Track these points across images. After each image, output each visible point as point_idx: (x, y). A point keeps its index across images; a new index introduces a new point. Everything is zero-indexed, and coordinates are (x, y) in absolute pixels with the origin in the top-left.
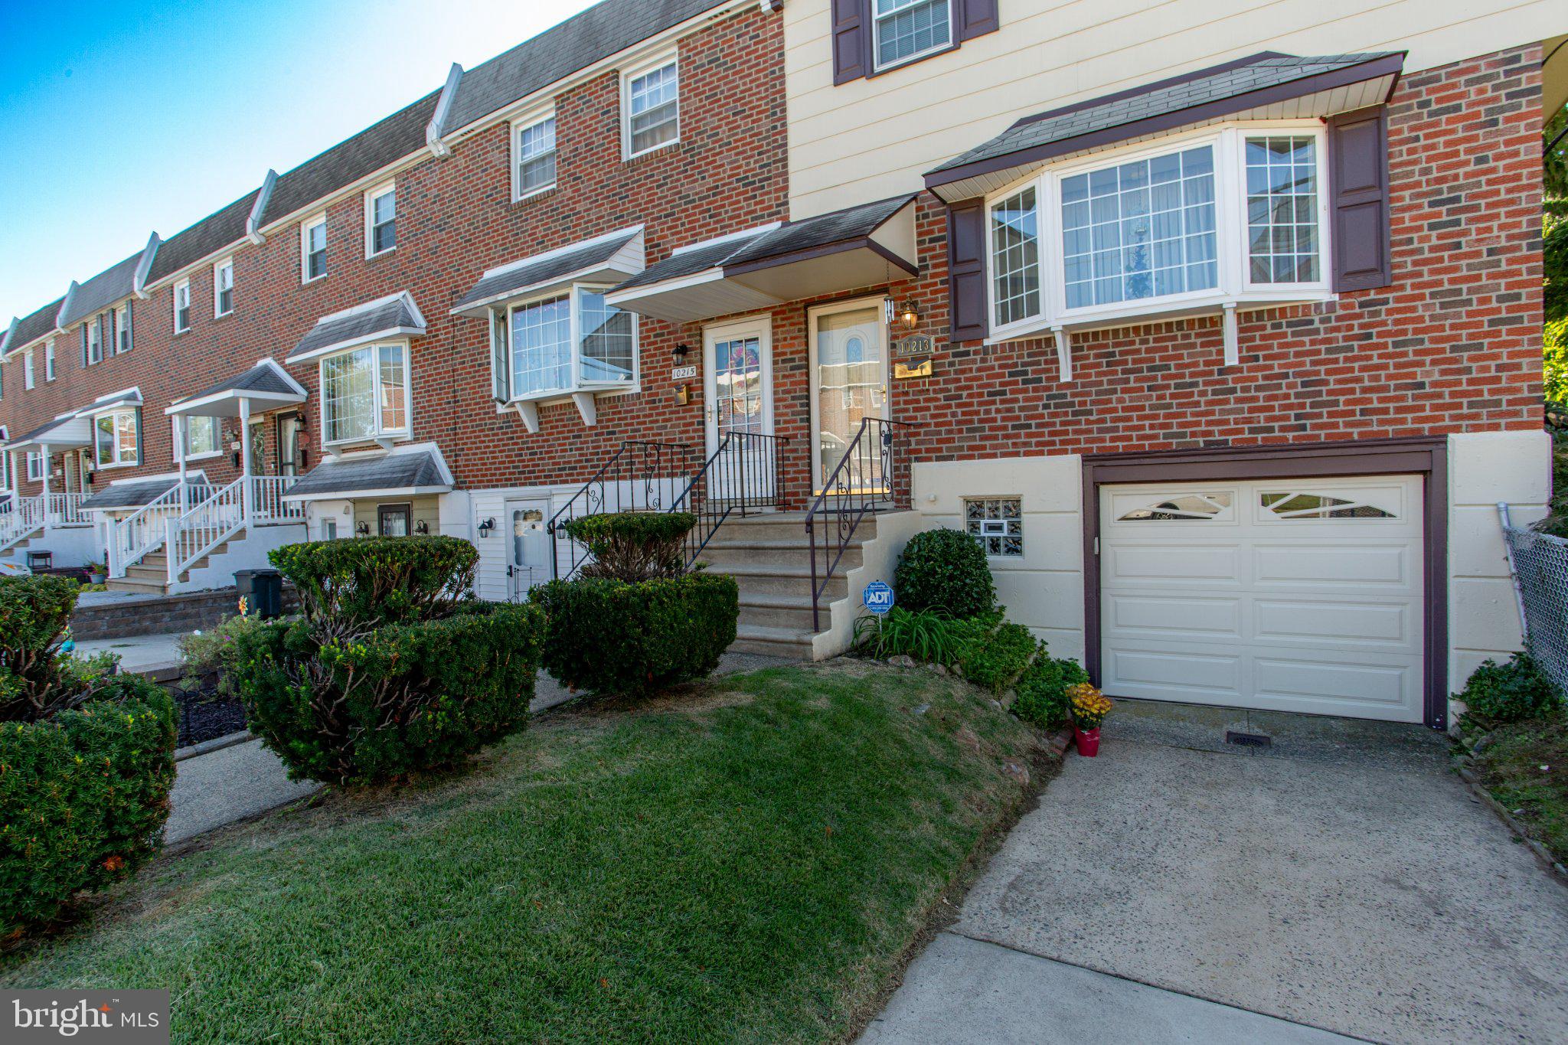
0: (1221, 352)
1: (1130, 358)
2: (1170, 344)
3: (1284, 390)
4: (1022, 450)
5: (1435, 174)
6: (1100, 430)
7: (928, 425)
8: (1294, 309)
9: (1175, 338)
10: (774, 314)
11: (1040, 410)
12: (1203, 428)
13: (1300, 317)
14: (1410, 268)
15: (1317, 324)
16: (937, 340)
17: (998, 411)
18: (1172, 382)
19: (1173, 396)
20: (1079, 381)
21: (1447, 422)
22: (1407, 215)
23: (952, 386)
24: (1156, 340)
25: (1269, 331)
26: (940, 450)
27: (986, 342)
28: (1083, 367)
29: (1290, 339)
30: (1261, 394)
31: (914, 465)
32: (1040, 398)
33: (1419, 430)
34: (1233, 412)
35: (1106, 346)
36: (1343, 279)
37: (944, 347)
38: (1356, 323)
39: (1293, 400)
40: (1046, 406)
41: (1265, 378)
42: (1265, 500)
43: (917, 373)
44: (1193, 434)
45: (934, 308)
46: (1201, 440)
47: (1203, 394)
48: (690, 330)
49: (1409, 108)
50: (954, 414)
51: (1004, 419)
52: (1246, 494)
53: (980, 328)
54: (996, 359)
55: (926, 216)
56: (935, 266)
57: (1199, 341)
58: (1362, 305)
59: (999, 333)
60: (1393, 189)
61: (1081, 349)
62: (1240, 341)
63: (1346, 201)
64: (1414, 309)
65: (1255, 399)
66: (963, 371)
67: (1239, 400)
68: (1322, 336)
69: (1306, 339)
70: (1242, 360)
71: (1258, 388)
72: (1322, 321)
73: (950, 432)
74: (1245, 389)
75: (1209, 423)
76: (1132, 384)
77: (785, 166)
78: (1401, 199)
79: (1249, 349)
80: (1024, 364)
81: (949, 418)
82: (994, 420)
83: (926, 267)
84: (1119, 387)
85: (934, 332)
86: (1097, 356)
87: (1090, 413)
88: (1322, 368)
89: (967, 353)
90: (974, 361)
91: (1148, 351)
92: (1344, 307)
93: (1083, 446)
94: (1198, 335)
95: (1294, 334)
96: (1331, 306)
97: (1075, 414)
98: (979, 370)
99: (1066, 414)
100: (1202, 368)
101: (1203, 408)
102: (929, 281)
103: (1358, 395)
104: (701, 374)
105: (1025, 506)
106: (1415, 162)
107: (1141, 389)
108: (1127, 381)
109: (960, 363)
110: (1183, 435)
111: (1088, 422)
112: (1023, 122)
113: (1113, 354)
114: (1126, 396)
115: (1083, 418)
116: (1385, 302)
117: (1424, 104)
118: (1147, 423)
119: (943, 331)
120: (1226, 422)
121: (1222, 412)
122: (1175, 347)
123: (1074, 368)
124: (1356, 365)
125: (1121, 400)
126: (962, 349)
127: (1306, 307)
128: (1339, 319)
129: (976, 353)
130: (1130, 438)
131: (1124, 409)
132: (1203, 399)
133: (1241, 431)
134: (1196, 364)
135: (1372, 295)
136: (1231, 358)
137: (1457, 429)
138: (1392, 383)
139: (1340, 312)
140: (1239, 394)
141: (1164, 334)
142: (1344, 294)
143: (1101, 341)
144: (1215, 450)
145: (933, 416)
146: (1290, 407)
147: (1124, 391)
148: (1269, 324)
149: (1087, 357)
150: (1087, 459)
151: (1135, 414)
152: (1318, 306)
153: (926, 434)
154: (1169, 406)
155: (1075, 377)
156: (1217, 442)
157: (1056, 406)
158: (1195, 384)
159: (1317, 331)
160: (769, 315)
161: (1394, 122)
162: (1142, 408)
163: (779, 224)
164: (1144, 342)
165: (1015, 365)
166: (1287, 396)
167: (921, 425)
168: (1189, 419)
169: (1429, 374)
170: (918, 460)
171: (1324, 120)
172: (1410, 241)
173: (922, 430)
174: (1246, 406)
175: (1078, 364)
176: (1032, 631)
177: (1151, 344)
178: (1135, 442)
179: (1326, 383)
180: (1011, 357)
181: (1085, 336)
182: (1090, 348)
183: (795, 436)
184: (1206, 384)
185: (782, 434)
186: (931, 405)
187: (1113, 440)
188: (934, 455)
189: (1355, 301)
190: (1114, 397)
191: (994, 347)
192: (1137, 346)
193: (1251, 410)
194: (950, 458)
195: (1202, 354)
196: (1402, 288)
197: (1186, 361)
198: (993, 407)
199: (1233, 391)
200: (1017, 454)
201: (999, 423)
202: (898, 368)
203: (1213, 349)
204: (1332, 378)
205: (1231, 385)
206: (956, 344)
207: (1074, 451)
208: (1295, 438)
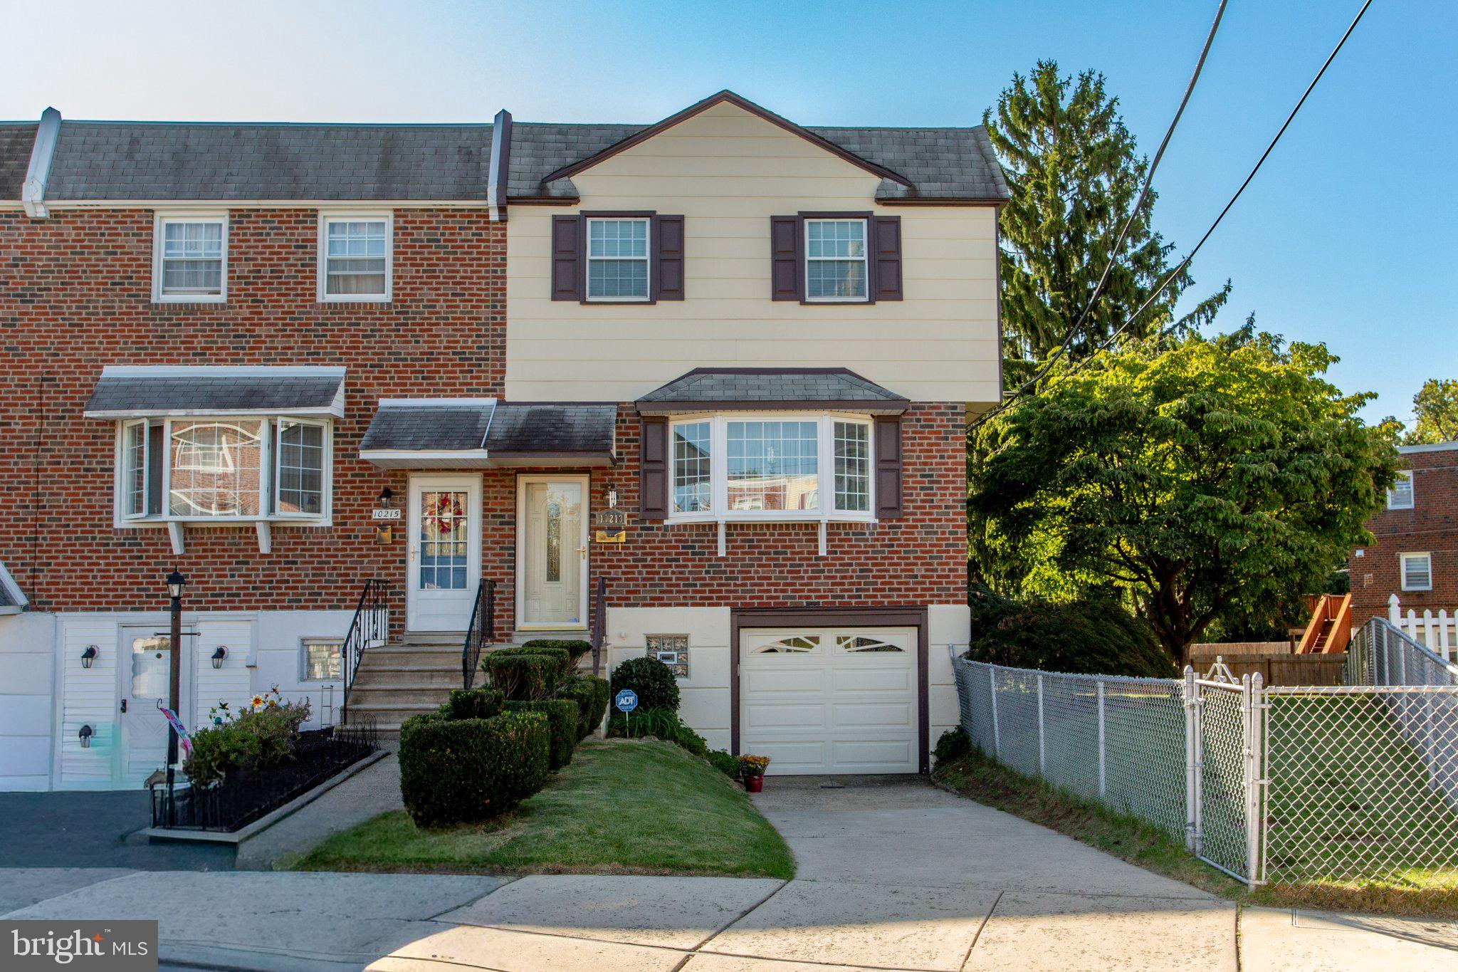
0: (817, 547)
1: (763, 544)
2: (787, 538)
3: (850, 574)
4: (690, 602)
5: (923, 460)
6: (743, 591)
7: (620, 579)
8: (856, 524)
9: (790, 534)
10: (485, 475)
11: (703, 575)
12: (806, 594)
13: (859, 530)
14: (911, 510)
15: (867, 536)
16: (629, 516)
17: (673, 573)
18: (788, 563)
19: (789, 572)
20: (730, 556)
21: (928, 598)
22: (910, 480)
23: (639, 552)
24: (779, 535)
25: (843, 536)
26: (628, 599)
27: (666, 522)
28: (733, 547)
29: (853, 543)
30: (838, 575)
31: (608, 609)
32: (703, 566)
33: (915, 602)
34: (822, 584)
35: (748, 535)
36: (881, 511)
37: (634, 522)
38: (886, 537)
39: (855, 580)
40: (707, 572)
41: (841, 565)
42: (839, 641)
43: (613, 540)
44: (800, 597)
45: (627, 491)
46: (804, 601)
47: (806, 572)
48: (395, 475)
49: (911, 420)
50: (640, 573)
51: (678, 579)
52: (828, 636)
53: (662, 510)
54: (673, 535)
55: (624, 421)
56: (629, 460)
57: (804, 538)
58: (890, 527)
59: (675, 518)
60: (905, 464)
61: (732, 535)
62: (828, 540)
63: (883, 466)
64: (912, 533)
65: (834, 577)
66: (648, 542)
67: (826, 578)
68: (870, 543)
69: (862, 544)
70: (828, 552)
71: (837, 571)
72: (870, 534)
73: (637, 586)
74: (830, 571)
75: (809, 591)
76: (764, 562)
77: (504, 353)
78: (907, 470)
79: (832, 546)
80: (693, 541)
81: (636, 575)
82: (670, 579)
83: (622, 460)
84: (756, 563)
85: (627, 510)
86: (742, 541)
87: (737, 579)
88: (870, 562)
89: (652, 529)
90: (657, 535)
91: (774, 541)
92: (882, 527)
93: (731, 601)
94: (804, 534)
95: (856, 540)
96: (874, 525)
97: (727, 579)
98: (660, 542)
99: (721, 578)
100: (806, 555)
101: (806, 581)
102: (624, 470)
103: (887, 580)
104: (404, 517)
105: (692, 641)
106: (914, 451)
107: (770, 565)
108: (761, 559)
109: (646, 535)
110: (794, 598)
111: (735, 585)
112: (698, 371)
113: (752, 541)
114: (760, 569)
115: (732, 582)
116: (900, 527)
117: (918, 420)
118: (773, 588)
119: (634, 510)
120: (819, 591)
121: (817, 584)
122: (791, 541)
123: (727, 547)
124: (886, 562)
125: (757, 572)
126: (648, 525)
127: (862, 525)
128: (879, 534)
129: (658, 529)
130: (761, 597)
131: (759, 578)
132: (806, 575)
133: (826, 597)
134: (802, 553)
135: (894, 523)
136: (823, 552)
137: (932, 602)
138: (903, 574)
139: (879, 530)
140: (826, 574)
141: (784, 531)
142: (882, 520)
143: (745, 531)
144: (812, 608)
145: (624, 573)
146: (853, 584)
147: (759, 566)
148: (843, 532)
149: (736, 541)
150: (735, 610)
151: (765, 582)
152: (868, 524)
153: (618, 586)
154: (786, 578)
155: (727, 553)
156: (812, 603)
157: (715, 572)
158: (801, 565)
159: (867, 540)
160: (480, 474)
161: (905, 426)
162: (770, 578)
163: (495, 400)
164: (772, 535)
165: (687, 541)
166: (852, 577)
167: (613, 579)
168: (798, 587)
169: (920, 570)
170: (610, 605)
171: (873, 416)
172: (912, 495)
173: (615, 583)
174: (830, 581)
175: (730, 545)
176: (696, 732)
177: (776, 537)
178: (765, 601)
179: (871, 571)
180: (684, 535)
181: (735, 526)
182: (738, 535)
183: (502, 580)
184: (808, 566)
185: (489, 578)
186: (623, 564)
187: (751, 598)
188: (623, 602)
189: (887, 524)
190: (752, 569)
191: (673, 527)
192: (768, 537)
193: (833, 584)
194: (636, 605)
195: (806, 547)
196: (907, 520)
197: (797, 550)
198: (670, 570)
199: (823, 571)
200: (686, 605)
201: (674, 581)
202: (599, 533)
203: (812, 544)
204: (874, 568)
205: (822, 568)
206: (643, 521)
207: (726, 605)
208: (856, 603)
